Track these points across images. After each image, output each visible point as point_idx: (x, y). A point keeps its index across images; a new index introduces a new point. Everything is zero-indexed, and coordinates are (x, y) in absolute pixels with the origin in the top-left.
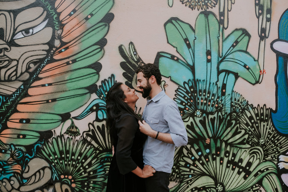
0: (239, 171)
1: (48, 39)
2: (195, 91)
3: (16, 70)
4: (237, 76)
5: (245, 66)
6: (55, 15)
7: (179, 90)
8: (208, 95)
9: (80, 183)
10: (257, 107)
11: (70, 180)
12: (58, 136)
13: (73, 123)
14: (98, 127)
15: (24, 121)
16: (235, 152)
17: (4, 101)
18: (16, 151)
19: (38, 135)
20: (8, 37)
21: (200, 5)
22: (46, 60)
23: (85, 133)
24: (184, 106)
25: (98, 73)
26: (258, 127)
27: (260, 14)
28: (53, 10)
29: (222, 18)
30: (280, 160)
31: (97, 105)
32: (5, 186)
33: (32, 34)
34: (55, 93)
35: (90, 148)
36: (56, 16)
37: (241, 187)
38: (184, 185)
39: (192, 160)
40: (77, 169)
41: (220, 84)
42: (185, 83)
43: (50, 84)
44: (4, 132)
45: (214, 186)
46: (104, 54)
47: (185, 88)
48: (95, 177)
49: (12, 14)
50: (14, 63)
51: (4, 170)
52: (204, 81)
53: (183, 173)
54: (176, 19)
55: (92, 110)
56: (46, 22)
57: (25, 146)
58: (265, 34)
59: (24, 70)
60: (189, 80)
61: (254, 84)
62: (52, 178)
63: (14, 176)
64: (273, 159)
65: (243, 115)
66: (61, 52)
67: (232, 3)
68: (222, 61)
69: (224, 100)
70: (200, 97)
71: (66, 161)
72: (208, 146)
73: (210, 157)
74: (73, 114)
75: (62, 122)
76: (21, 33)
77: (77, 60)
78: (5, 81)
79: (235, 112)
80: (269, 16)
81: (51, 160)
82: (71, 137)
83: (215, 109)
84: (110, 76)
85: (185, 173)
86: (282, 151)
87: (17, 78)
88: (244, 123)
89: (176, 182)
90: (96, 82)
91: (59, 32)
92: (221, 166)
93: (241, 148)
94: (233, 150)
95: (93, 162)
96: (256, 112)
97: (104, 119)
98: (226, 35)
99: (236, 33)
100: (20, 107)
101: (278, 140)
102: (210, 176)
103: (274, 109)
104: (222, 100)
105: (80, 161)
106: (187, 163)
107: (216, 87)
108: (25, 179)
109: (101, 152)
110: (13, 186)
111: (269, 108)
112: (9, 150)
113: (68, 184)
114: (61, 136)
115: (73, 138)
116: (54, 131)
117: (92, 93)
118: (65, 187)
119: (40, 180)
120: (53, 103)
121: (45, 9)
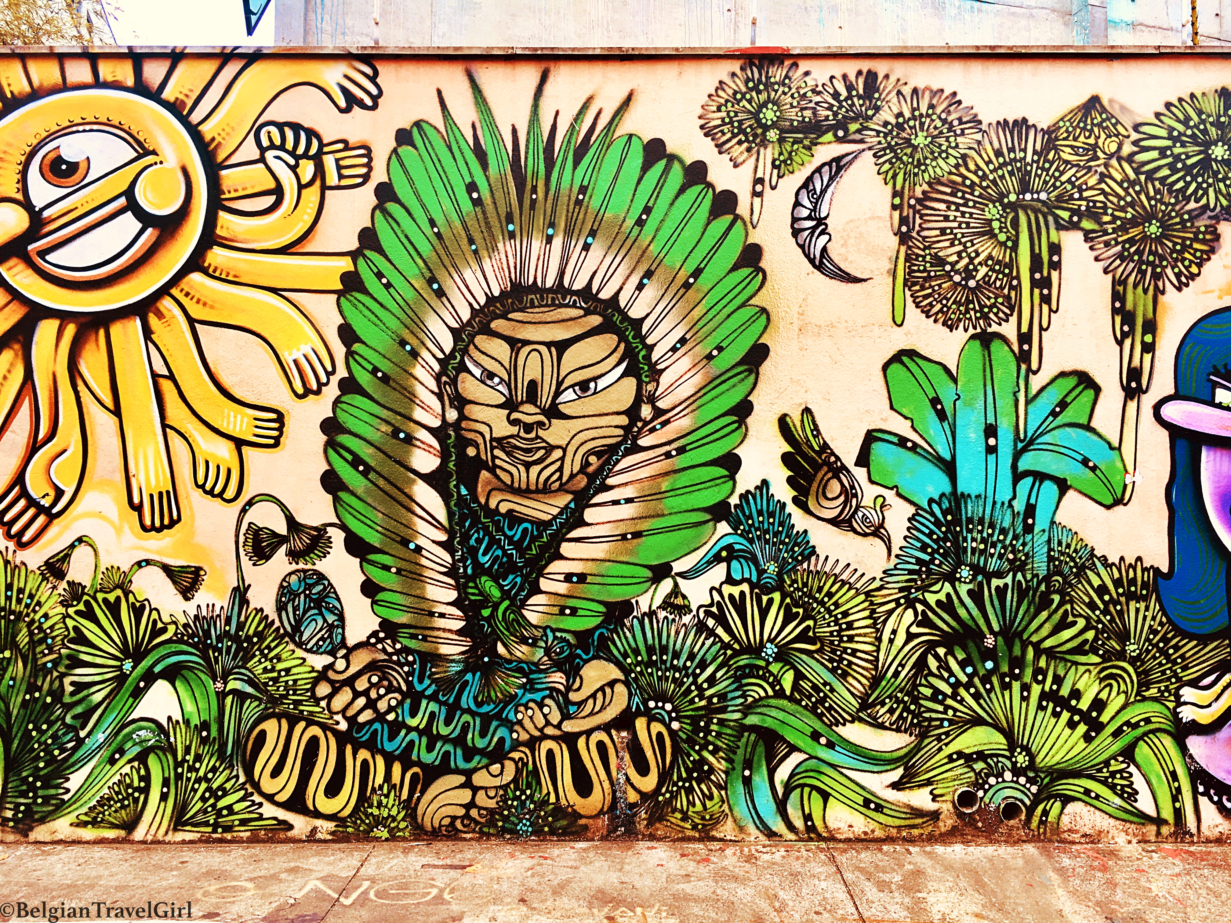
0: (1071, 719)
1: (628, 401)
2: (957, 521)
3: (560, 469)
4: (1063, 486)
5: (1085, 462)
6: (641, 349)
7: (917, 518)
8: (990, 531)
9: (688, 721)
10: (1117, 563)
11: (669, 713)
12: (645, 613)
13: (676, 585)
14: (731, 596)
15: (575, 579)
16: (1061, 672)
17: (535, 533)
18: (556, 642)
19: (602, 609)
20: (545, 399)
21: (970, 319)
22: (622, 448)
23: (702, 610)
24: (928, 554)
25: (732, 477)
26: (1120, 613)
27: (1125, 335)
28: (637, 341)
29: (1026, 347)
30: (1182, 700)
31: (729, 548)
33: (595, 393)
34: (640, 518)
35: (713, 644)
36: (643, 353)
37: (1078, 762)
38: (930, 744)
39: (950, 685)
40: (683, 689)
41: (1019, 505)
42: (931, 501)
43: (629, 501)
44: (532, 600)
45: (1007, 753)
46: (746, 435)
47: (932, 514)
48: (724, 710)
49: (553, 350)
50: (557, 454)
51: (531, 682)
52: (978, 497)
53: (926, 715)
54: (912, 354)
55: (717, 559)
56: (624, 365)
57: (574, 633)
58: (1139, 384)
59: (576, 468)
60: (943, 495)
61: (1108, 507)
62: (629, 707)
63: (550, 696)
64: (1162, 695)
65: (1081, 583)
66: (653, 430)
67: (1051, 310)
68: (1025, 450)
69: (1030, 544)
70: (969, 536)
71: (660, 669)
72: (990, 654)
73: (995, 680)
74: (678, 567)
75: (653, 583)
76: (571, 390)
77: (688, 448)
78: (537, 491)
79: (1060, 574)
80: (1148, 338)
81: (630, 665)
82: (671, 617)
83: (1006, 566)
84: (759, 484)
85: (934, 715)
86: (1188, 675)
87: (561, 485)
88: (1084, 602)
89: (911, 735)
90: (728, 497)
91: (650, 387)
92: (1024, 704)
93: (1076, 664)
94: (1056, 667)
95: (719, 675)
96: (1116, 575)
97: (743, 580)
98: (1034, 388)
99: (1059, 381)
100: (566, 549)
101: (1177, 648)
102: (996, 726)
103: (1165, 569)
104: (1024, 544)
105: (690, 671)
106: (937, 691)
107: (1009, 512)
108: (573, 704)
109: (736, 654)
110: (549, 717)
111: (1152, 567)
112: (541, 639)
113: (663, 722)
114: (651, 614)
115: (677, 619)
116: (637, 602)
117: (719, 521)
118: (657, 727)
119: (603, 708)
120: (635, 541)
121: (622, 338)
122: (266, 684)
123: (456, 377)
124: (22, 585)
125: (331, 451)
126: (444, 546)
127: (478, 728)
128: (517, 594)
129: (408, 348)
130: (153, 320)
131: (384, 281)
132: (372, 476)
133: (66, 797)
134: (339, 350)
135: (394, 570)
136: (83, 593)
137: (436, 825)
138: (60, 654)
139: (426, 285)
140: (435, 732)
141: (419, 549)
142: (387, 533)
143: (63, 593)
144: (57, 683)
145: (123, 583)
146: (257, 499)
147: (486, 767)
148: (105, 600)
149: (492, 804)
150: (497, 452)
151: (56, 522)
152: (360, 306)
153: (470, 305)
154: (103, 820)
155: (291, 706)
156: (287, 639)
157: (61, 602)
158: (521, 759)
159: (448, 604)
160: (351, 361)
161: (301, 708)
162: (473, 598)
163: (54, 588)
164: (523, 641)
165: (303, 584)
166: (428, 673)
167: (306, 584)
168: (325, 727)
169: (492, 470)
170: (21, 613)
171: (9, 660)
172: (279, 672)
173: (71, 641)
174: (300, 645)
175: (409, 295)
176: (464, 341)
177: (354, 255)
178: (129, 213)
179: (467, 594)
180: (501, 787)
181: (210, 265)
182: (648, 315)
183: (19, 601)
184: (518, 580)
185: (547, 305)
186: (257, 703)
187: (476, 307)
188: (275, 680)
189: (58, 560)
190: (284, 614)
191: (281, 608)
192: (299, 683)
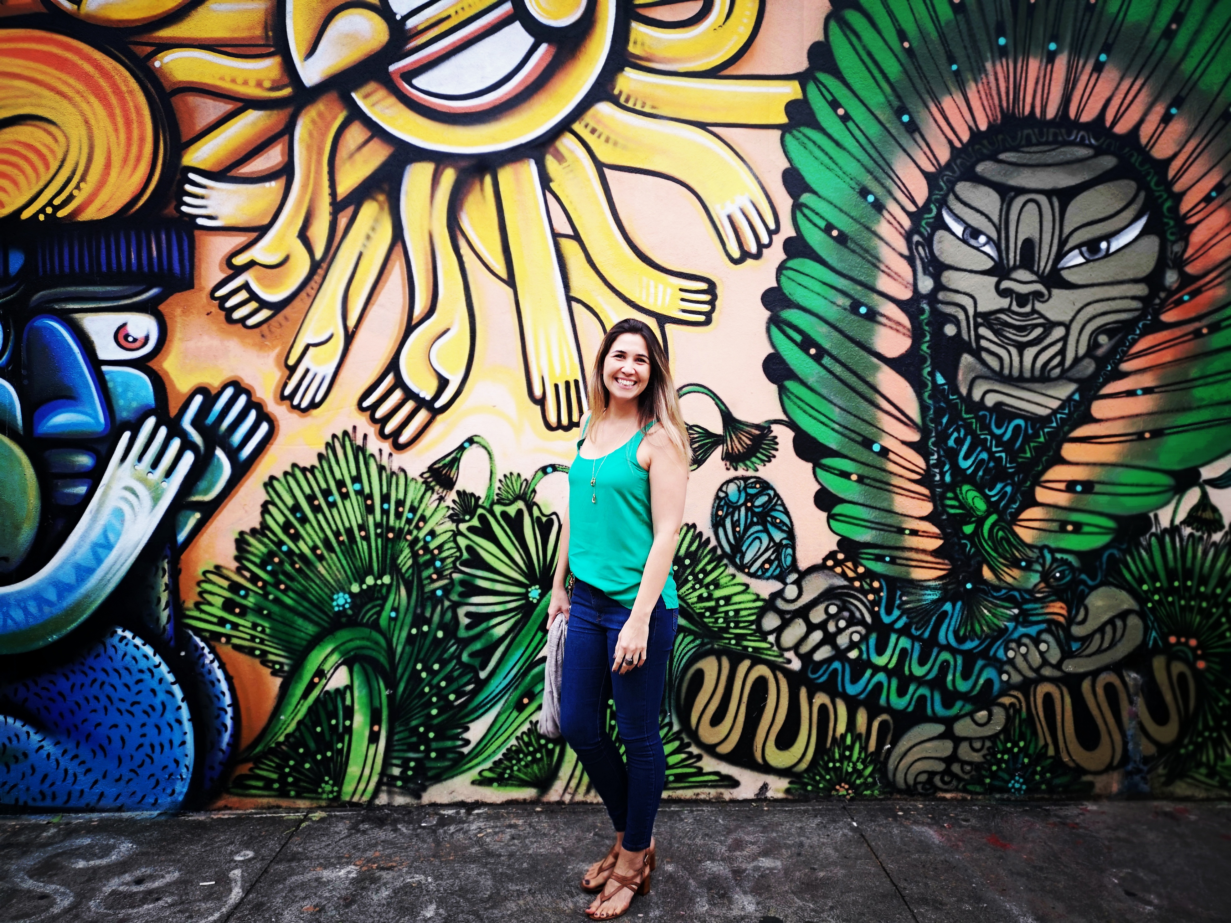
1: (1146, 266)
3: (1062, 352)
6: (1166, 200)
9: (1217, 660)
11: (1193, 650)
12: (1165, 531)
13: (1205, 495)
15: (1079, 488)
17: (1030, 431)
18: (1055, 565)
19: (1110, 524)
20: (1044, 263)
22: (1140, 325)
28: (1162, 188)
32: (1024, 656)
33: (1108, 255)
34: (1163, 412)
36: (1168, 204)
40: (1211, 621)
43: (1147, 391)
44: (1025, 515)
49: (1055, 200)
50: (1058, 332)
51: (1024, 613)
56: (1143, 221)
57: (1077, 554)
59: (1082, 351)
62: (1145, 642)
63: (1048, 631)
66: (1180, 302)
71: (1183, 598)
75: (1175, 494)
76: (1076, 252)
77: (1222, 325)
78: (1033, 379)
81: (1145, 592)
82: (1198, 534)
87: (1063, 372)
91: (1177, 248)
100: (1069, 451)
108: (1077, 639)
110: (1047, 655)
112: (1037, 561)
113: (1185, 660)
114: (1174, 530)
115: (1205, 536)
116: (1156, 516)
118: (1178, 667)
119: (1113, 644)
120: (1154, 441)
121: (1142, 185)
122: (702, 615)
123: (932, 236)
124: (401, 496)
125: (774, 330)
126: (918, 447)
127: (959, 668)
128: (1007, 506)
129: (871, 198)
130: (551, 162)
131: (841, 112)
132: (826, 361)
133: (466, 750)
134: (784, 203)
135: (854, 477)
136: (477, 506)
137: (911, 781)
138: (451, 579)
139: (893, 118)
140: (907, 672)
141: (884, 452)
142: (846, 431)
143: (452, 505)
144: (449, 615)
145: (525, 493)
146: (685, 390)
147: (971, 714)
148: (504, 514)
149: (977, 757)
150: (983, 331)
151: (440, 418)
152: (810, 145)
153: (950, 142)
154: (511, 777)
155: (733, 642)
156: (725, 561)
157: (450, 517)
158: (1012, 705)
159: (922, 518)
160: (799, 215)
161: (745, 643)
162: (952, 511)
163: (441, 499)
164: (1015, 563)
165: (743, 495)
166: (898, 602)
167: (747, 494)
168: (774, 667)
169: (977, 352)
170: (401, 530)
171: (389, 587)
172: (718, 600)
173: (465, 563)
174: (741, 568)
175: (873, 130)
176: (941, 189)
177: (802, 78)
178: (517, 24)
179: (944, 506)
180: (989, 738)
181: (621, 93)
182: (1175, 156)
183: (399, 515)
184: (1009, 489)
185: (1047, 143)
186: (690, 638)
187: (958, 145)
188: (713, 611)
189: (445, 466)
190: (721, 531)
191: (717, 523)
192: (743, 613)
